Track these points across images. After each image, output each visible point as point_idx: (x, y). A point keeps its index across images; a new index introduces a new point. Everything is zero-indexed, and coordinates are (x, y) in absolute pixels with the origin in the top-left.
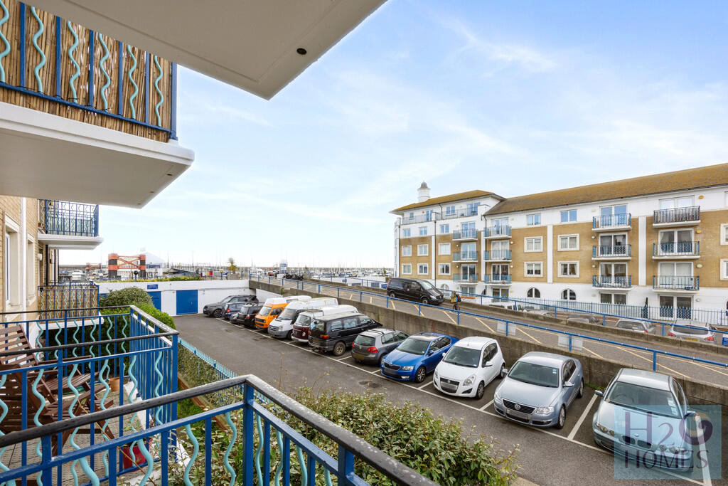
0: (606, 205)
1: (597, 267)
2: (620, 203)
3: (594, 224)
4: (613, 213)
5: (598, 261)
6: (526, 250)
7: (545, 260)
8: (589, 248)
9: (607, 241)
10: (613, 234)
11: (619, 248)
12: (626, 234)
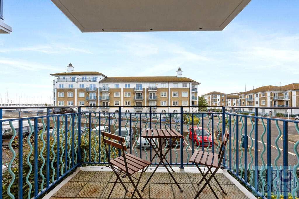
0: (137, 83)
1: (135, 103)
2: (140, 83)
3: (134, 89)
4: (139, 86)
5: (135, 101)
6: (114, 97)
7: (121, 100)
8: (133, 97)
9: (137, 95)
10: (139, 93)
11: (140, 96)
12: (142, 93)
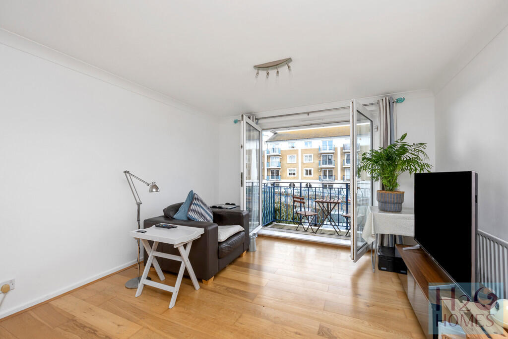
0: (324, 140)
1: (321, 171)
2: (330, 139)
3: (319, 149)
4: (327, 144)
5: (321, 168)
7: (298, 168)
8: (318, 162)
9: (325, 158)
10: (327, 155)
11: (330, 161)
12: (333, 155)
